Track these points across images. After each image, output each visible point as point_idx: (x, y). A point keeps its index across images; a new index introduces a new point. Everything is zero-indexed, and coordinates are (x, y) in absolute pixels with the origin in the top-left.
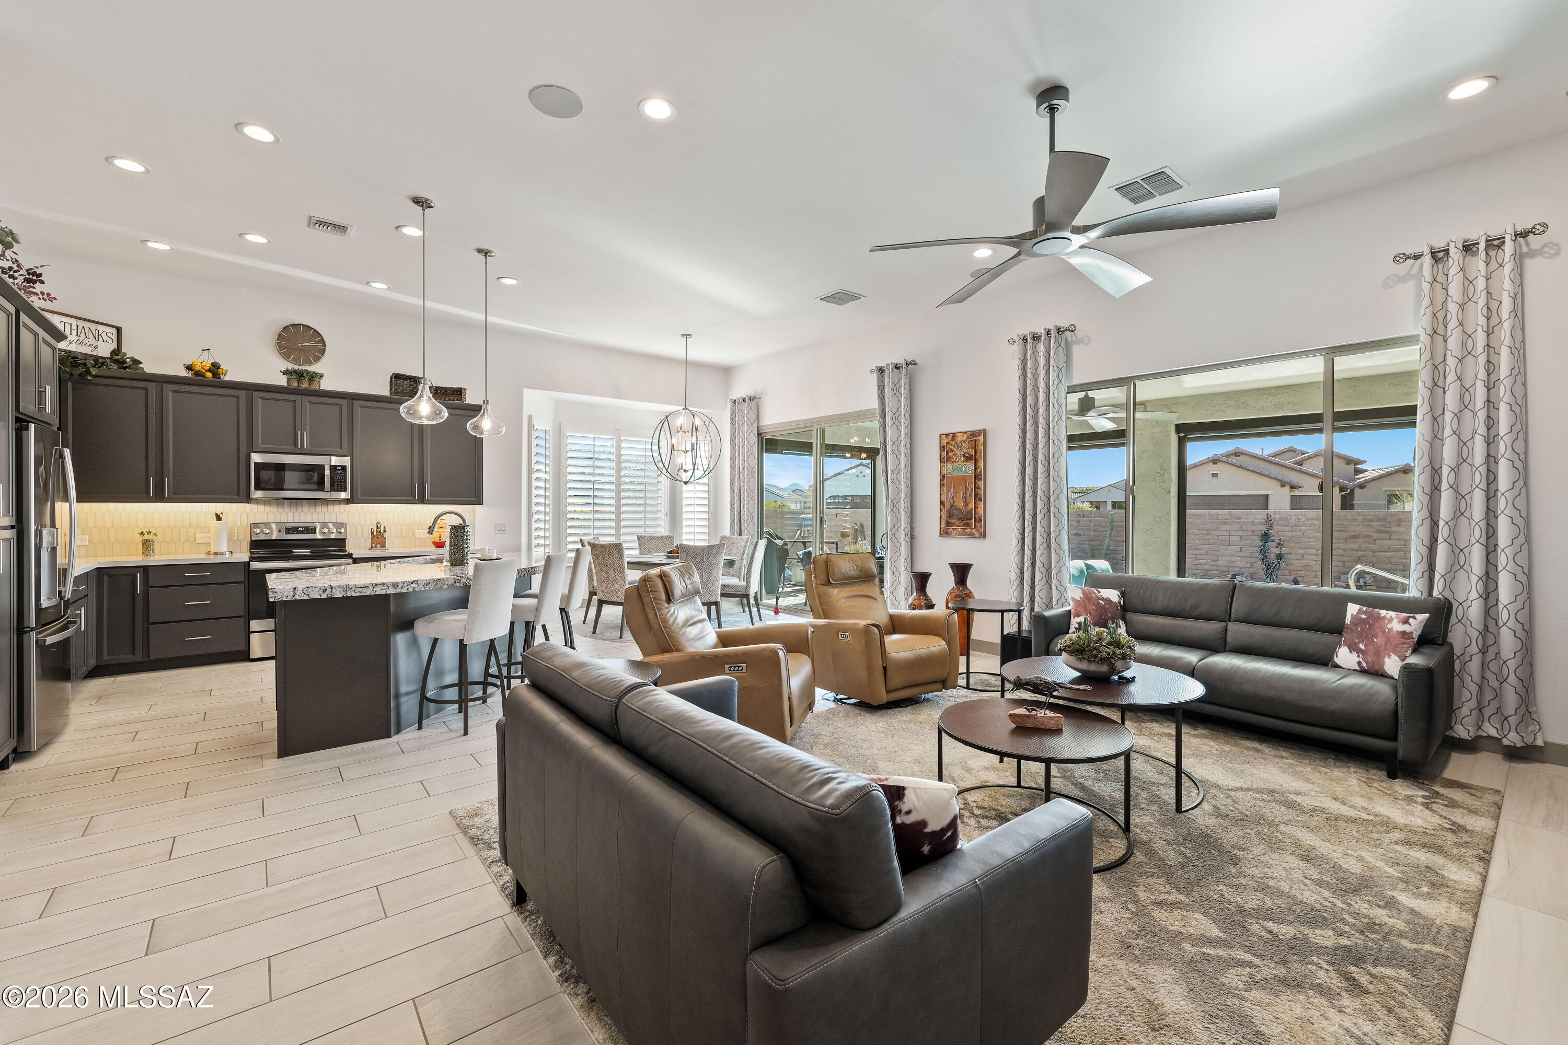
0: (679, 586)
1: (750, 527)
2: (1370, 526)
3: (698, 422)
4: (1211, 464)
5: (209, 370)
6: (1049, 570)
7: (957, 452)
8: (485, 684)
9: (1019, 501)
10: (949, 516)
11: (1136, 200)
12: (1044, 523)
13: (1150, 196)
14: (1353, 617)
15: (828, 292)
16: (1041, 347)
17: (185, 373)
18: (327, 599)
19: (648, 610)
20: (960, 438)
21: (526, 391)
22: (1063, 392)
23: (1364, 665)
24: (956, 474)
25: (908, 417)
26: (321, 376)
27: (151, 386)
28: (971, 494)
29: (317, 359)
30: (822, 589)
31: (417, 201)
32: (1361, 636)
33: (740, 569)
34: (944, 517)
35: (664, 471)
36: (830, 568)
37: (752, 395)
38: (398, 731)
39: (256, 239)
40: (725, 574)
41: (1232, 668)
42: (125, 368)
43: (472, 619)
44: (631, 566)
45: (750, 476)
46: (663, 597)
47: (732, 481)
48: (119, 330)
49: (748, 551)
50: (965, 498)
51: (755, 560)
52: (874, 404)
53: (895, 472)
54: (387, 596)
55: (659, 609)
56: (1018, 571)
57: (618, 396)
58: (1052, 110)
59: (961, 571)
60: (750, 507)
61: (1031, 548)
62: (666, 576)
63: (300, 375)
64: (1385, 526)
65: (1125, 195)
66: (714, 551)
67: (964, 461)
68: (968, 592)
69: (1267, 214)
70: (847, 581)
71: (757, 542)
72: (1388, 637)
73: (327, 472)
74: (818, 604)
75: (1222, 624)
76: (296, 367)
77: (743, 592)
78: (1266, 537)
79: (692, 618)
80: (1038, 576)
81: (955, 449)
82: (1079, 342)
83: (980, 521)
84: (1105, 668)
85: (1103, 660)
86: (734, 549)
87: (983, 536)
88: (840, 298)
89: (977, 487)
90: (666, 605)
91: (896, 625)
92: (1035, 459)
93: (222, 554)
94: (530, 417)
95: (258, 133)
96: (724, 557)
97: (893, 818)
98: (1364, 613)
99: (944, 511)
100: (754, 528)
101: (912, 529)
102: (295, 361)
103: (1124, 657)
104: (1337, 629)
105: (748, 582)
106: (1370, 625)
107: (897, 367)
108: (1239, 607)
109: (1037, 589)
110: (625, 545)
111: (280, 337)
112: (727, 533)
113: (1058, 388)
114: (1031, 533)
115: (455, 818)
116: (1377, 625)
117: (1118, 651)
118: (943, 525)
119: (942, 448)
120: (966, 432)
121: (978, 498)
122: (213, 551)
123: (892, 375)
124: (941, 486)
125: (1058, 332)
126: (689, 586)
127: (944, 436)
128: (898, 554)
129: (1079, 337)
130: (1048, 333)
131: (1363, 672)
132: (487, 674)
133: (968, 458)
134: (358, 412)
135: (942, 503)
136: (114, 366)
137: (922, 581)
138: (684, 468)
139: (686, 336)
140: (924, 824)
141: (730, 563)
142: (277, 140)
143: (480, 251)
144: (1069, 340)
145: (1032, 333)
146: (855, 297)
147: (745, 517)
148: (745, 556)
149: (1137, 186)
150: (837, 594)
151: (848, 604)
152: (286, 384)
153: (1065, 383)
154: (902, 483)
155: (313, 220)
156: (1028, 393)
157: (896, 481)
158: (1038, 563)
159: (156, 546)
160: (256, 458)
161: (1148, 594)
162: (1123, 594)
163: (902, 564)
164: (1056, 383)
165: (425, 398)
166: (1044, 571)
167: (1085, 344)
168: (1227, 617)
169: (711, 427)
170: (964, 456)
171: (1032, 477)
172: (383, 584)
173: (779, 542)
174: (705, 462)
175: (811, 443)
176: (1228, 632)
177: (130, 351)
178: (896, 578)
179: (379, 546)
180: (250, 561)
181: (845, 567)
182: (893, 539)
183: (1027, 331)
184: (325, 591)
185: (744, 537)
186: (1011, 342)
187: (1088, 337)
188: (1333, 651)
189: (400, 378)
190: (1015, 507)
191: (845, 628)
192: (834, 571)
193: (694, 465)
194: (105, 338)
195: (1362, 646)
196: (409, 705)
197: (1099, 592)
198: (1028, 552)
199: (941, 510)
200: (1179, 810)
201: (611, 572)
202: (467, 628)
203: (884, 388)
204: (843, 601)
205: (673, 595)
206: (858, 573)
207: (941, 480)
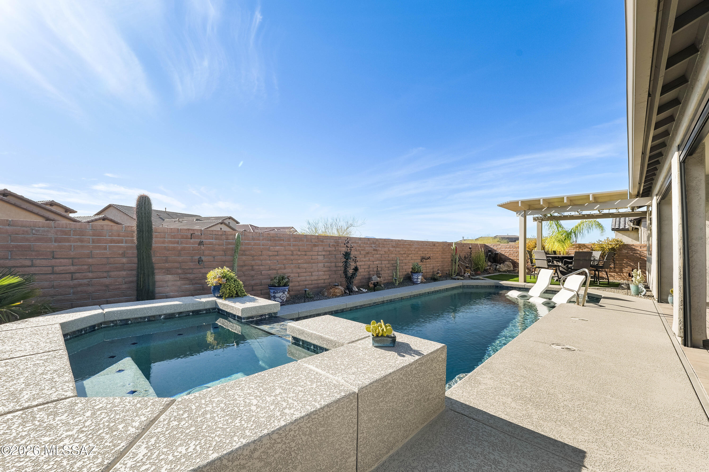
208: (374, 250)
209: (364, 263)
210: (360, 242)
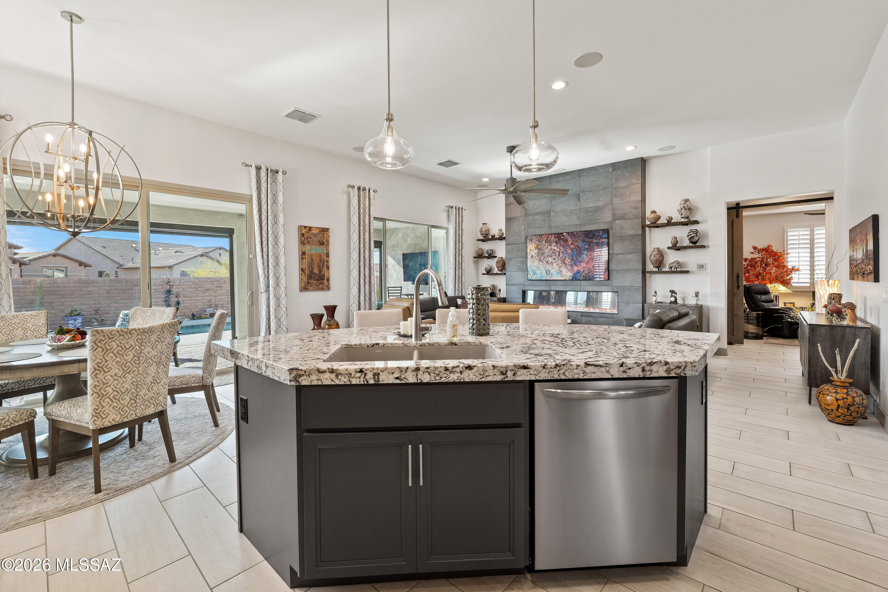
2: (213, 284)
7: (314, 239)
10: (309, 278)
20: (313, 230)
24: (313, 252)
28: (323, 265)
34: (304, 278)
50: (320, 267)
59: (332, 310)
64: (219, 284)
68: (335, 321)
78: (169, 292)
81: (312, 237)
83: (326, 280)
87: (329, 289)
89: (326, 261)
99: (304, 275)
118: (303, 284)
119: (301, 235)
120: (318, 228)
121: (327, 267)
124: (302, 259)
127: (302, 228)
133: (321, 244)
135: (302, 270)
170: (319, 242)
175: (137, 222)
199: (301, 274)
207: (302, 255)
208: (217, 287)
209: (202, 298)
210: (196, 281)
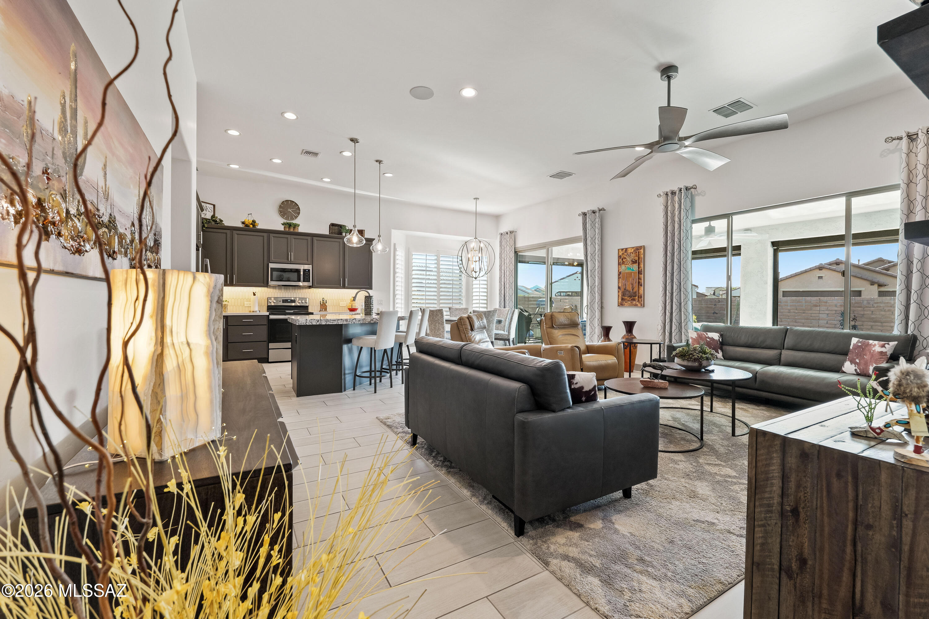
0: (477, 324)
1: (510, 303)
3: (482, 245)
4: (818, 270)
5: (251, 224)
6: (680, 324)
7: (628, 259)
8: (381, 372)
9: (663, 286)
10: (624, 295)
11: (727, 116)
12: (678, 297)
13: (734, 113)
14: (854, 345)
15: (554, 172)
16: (676, 198)
17: (241, 225)
18: (319, 325)
19: (462, 334)
20: (630, 251)
21: (393, 231)
22: (689, 223)
23: (858, 371)
24: (627, 271)
25: (600, 240)
26: (299, 225)
27: (228, 232)
28: (636, 282)
29: (296, 217)
30: (549, 330)
31: (352, 140)
32: (857, 355)
33: (505, 326)
34: (620, 295)
35: (464, 272)
36: (554, 319)
37: (512, 230)
38: (345, 390)
39: (277, 161)
40: (497, 329)
41: (779, 372)
42: (217, 224)
43: (378, 338)
44: (447, 322)
45: (510, 275)
46: (469, 328)
47: (500, 278)
48: (214, 206)
49: (509, 317)
50: (632, 284)
51: (513, 320)
52: (580, 233)
53: (593, 271)
54: (342, 325)
55: (467, 333)
56: (662, 325)
57: (439, 232)
58: (669, 78)
59: (629, 326)
60: (510, 293)
61: (670, 312)
62: (470, 318)
63: (290, 225)
65: (719, 114)
66: (491, 314)
67: (632, 264)
68: (633, 337)
69: (783, 126)
70: (563, 326)
71: (514, 310)
72: (872, 355)
73: (302, 273)
74: (547, 338)
75: (779, 351)
76: (288, 222)
77: (506, 337)
79: (483, 339)
80: (674, 327)
81: (627, 257)
82: (699, 194)
83: (641, 297)
84: (696, 364)
85: (695, 360)
86: (501, 315)
87: (643, 306)
88: (561, 175)
89: (639, 279)
90: (471, 332)
91: (590, 350)
92: (673, 261)
93: (256, 312)
94: (395, 245)
95: (290, 116)
96: (496, 318)
97: (570, 386)
98: (860, 342)
99: (620, 293)
100: (512, 304)
101: (602, 303)
102: (286, 219)
103: (707, 359)
104: (845, 353)
105: (509, 332)
106: (863, 349)
107: (594, 212)
108: (788, 341)
109: (673, 334)
110: (444, 309)
111: (280, 207)
112: (497, 307)
113: (686, 221)
114: (670, 303)
115: (379, 420)
116: (867, 349)
117: (704, 356)
118: (620, 300)
119: (619, 257)
120: (633, 248)
121: (640, 284)
122: (252, 310)
123: (591, 217)
124: (619, 278)
125: (686, 190)
126: (481, 324)
127: (621, 250)
128: (594, 316)
129: (699, 192)
130: (680, 190)
131: (858, 374)
132: (382, 368)
133: (634, 262)
134: (315, 242)
135: (619, 288)
136: (213, 223)
137: (607, 331)
138: (475, 270)
139: (476, 199)
140: (582, 388)
141: (499, 322)
142: (297, 118)
143: (377, 161)
144: (693, 193)
145: (671, 190)
146: (569, 174)
147: (507, 298)
148: (507, 319)
149: (726, 109)
150: (558, 333)
151: (563, 338)
152: (283, 230)
153: (691, 218)
154: (596, 277)
155: (304, 151)
156: (669, 224)
157: (593, 276)
158: (674, 320)
159: (229, 307)
160: (271, 265)
161: (736, 336)
162: (721, 335)
163: (596, 322)
164: (685, 218)
165: (355, 234)
166: (678, 325)
167: (703, 196)
168: (782, 347)
169: (490, 248)
170: (632, 261)
171: (670, 272)
172: (342, 319)
173: (526, 314)
174: (486, 268)
175: (545, 257)
176: (782, 355)
177: (219, 216)
178: (593, 330)
179: (323, 310)
180: (270, 315)
181: (562, 319)
182: (591, 308)
183: (668, 189)
184: (318, 321)
185: (507, 309)
186: (659, 196)
187: (704, 191)
188: (843, 365)
189: (334, 226)
190: (661, 289)
191: (561, 349)
192: (556, 321)
193: (480, 269)
194: (209, 210)
195: (858, 361)
196: (348, 379)
197: (707, 334)
198: (668, 314)
199: (618, 292)
200: (733, 434)
201: (437, 324)
202: (376, 342)
203: (586, 224)
204: (560, 336)
205: (474, 327)
206: (569, 322)
207: (619, 275)
